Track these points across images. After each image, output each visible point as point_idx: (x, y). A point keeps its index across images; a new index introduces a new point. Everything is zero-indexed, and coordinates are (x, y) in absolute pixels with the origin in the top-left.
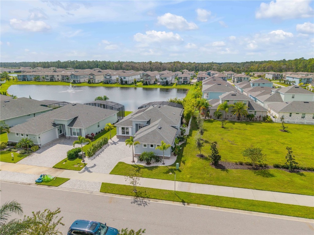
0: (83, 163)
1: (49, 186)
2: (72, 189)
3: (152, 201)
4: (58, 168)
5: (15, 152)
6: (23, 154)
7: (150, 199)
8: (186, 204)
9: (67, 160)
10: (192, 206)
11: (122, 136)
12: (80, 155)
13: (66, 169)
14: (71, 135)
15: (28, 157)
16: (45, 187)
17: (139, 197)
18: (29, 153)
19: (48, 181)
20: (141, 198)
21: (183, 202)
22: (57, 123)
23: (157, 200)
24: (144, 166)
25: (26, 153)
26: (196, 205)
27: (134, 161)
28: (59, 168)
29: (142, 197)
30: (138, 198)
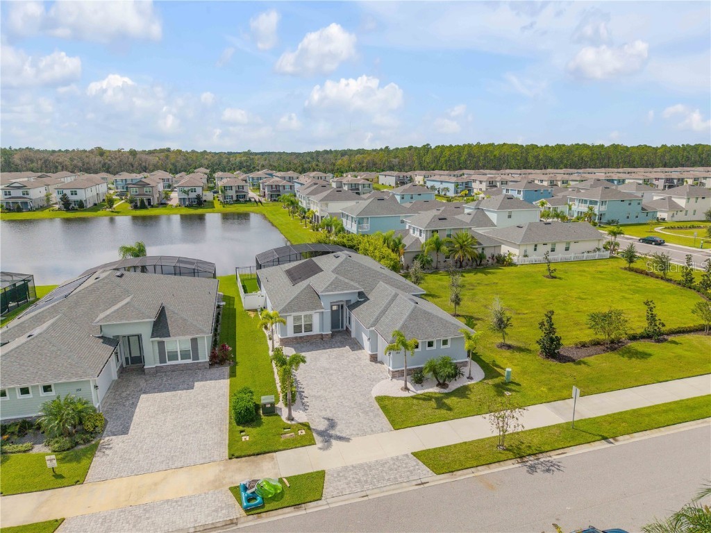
0: (293, 422)
1: (297, 506)
2: (368, 493)
3: (554, 457)
4: (249, 456)
5: (25, 451)
6: (68, 449)
7: (548, 454)
8: (611, 440)
9: (241, 428)
10: (623, 440)
11: (296, 338)
12: (269, 406)
13: (275, 451)
14: (162, 360)
15: (98, 453)
16: (289, 513)
17: (524, 457)
18: (89, 441)
19: (278, 497)
20: (531, 458)
21: (605, 438)
22: (110, 333)
23: (562, 451)
24: (439, 393)
25: (77, 444)
26: (627, 437)
27: (406, 389)
28: (254, 455)
29: (530, 455)
30: (525, 459)
